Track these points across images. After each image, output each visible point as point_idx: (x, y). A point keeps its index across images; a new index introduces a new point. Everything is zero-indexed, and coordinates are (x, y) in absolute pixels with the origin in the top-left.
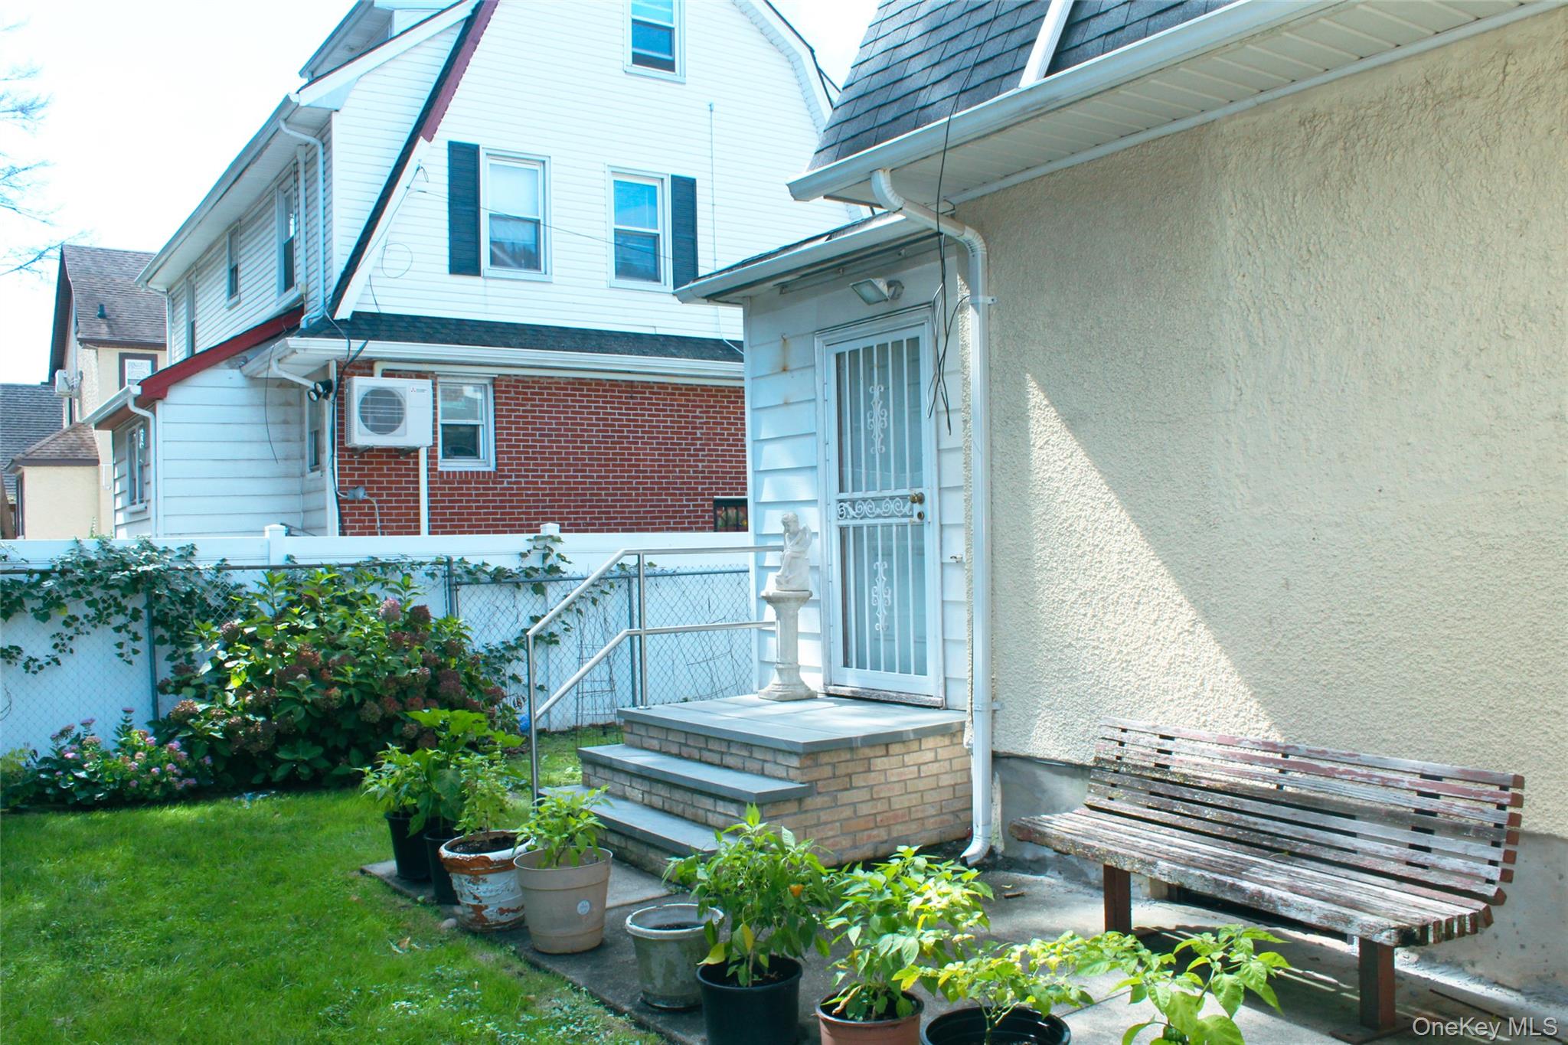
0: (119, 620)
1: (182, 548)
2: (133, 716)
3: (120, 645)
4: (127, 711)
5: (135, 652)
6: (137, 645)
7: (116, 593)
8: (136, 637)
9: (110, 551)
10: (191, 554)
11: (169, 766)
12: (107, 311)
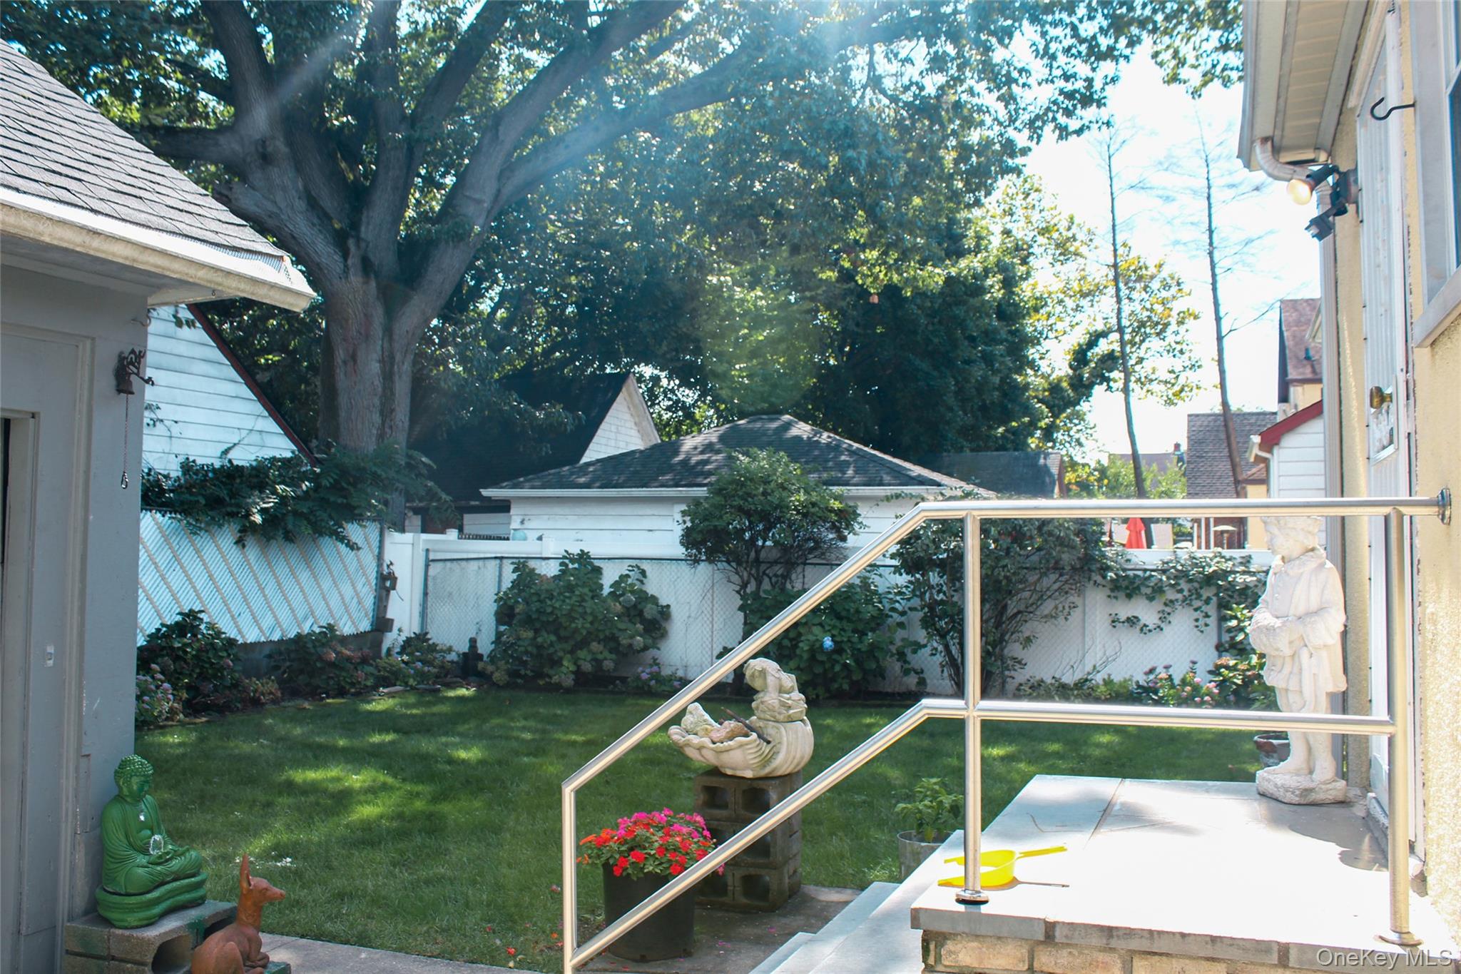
0: (1197, 603)
1: (1243, 557)
2: (1196, 666)
3: (1197, 620)
4: (1194, 663)
5: (1206, 625)
6: (1208, 621)
7: (1196, 585)
8: (1207, 616)
9: (1194, 558)
10: (1249, 562)
11: (1207, 698)
12: (1311, 353)
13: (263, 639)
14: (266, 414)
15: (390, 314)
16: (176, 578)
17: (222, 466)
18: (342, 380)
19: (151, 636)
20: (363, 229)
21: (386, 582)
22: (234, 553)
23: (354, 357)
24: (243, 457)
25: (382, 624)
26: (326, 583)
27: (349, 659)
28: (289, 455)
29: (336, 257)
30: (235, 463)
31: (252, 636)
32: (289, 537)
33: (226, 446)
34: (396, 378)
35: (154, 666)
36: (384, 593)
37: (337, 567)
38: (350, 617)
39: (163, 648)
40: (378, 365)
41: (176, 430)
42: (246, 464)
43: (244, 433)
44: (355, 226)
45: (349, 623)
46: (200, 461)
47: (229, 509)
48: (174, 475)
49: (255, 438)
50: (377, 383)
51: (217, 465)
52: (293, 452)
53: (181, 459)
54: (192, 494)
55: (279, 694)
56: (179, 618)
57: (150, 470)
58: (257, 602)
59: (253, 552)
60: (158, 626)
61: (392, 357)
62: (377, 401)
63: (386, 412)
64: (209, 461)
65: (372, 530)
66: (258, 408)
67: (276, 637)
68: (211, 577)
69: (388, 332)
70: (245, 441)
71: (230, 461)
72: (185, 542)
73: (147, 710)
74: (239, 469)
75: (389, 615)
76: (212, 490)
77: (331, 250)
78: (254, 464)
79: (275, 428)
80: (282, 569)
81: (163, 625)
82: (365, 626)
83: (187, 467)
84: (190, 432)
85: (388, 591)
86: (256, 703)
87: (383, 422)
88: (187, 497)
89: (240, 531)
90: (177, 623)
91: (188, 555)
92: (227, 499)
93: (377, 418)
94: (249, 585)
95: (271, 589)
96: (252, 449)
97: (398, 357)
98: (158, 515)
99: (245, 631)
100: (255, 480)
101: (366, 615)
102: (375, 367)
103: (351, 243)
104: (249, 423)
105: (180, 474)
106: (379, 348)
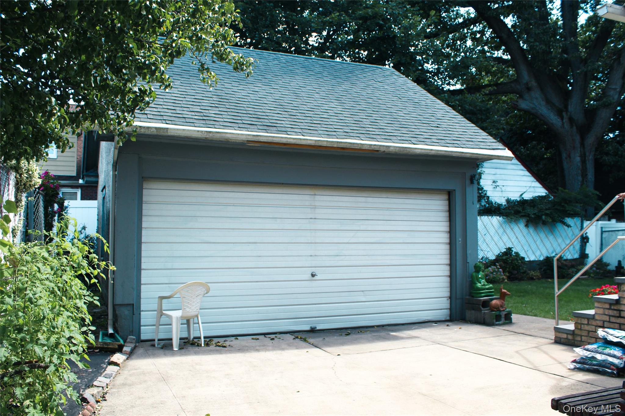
13: (536, 259)
14: (535, 180)
15: (583, 139)
16: (505, 238)
17: (520, 200)
18: (566, 165)
19: (497, 256)
20: (569, 107)
21: (585, 240)
22: (525, 230)
23: (569, 156)
24: (527, 196)
25: (584, 256)
26: (560, 240)
27: (566, 265)
28: (544, 194)
29: (558, 120)
30: (525, 198)
31: (532, 258)
32: (544, 223)
33: (522, 193)
34: (587, 162)
35: (497, 264)
36: (584, 244)
37: (564, 234)
38: (570, 253)
39: (500, 259)
40: (579, 158)
41: (503, 188)
42: (529, 199)
43: (528, 188)
44: (566, 107)
45: (570, 255)
46: (512, 199)
47: (522, 214)
48: (503, 204)
49: (532, 189)
50: (579, 164)
51: (518, 199)
52: (546, 193)
53: (506, 198)
54: (509, 210)
55: (540, 276)
56: (505, 250)
57: (495, 202)
58: (534, 246)
59: (531, 230)
60: (499, 253)
61: (585, 154)
62: (580, 172)
63: (584, 175)
64: (515, 199)
65: (577, 221)
66: (532, 179)
67: (542, 259)
68: (517, 238)
69: (582, 144)
70: (528, 191)
71: (523, 198)
72: (507, 226)
73: (495, 277)
74: (526, 201)
75: (587, 252)
76: (516, 208)
77: (556, 117)
78: (532, 198)
79: (540, 185)
80: (542, 235)
81: (500, 252)
82: (576, 256)
83: (508, 201)
84: (508, 189)
85: (586, 243)
86: (532, 279)
87: (583, 180)
88: (508, 211)
89: (527, 222)
90: (504, 252)
91: (509, 230)
92: (521, 211)
93: (580, 178)
94: (530, 240)
95: (539, 242)
96: (531, 193)
97: (587, 154)
98: (498, 217)
99: (530, 256)
100: (532, 204)
101: (577, 252)
102: (578, 159)
103: (564, 114)
104: (529, 184)
105: (506, 203)
106: (579, 151)
